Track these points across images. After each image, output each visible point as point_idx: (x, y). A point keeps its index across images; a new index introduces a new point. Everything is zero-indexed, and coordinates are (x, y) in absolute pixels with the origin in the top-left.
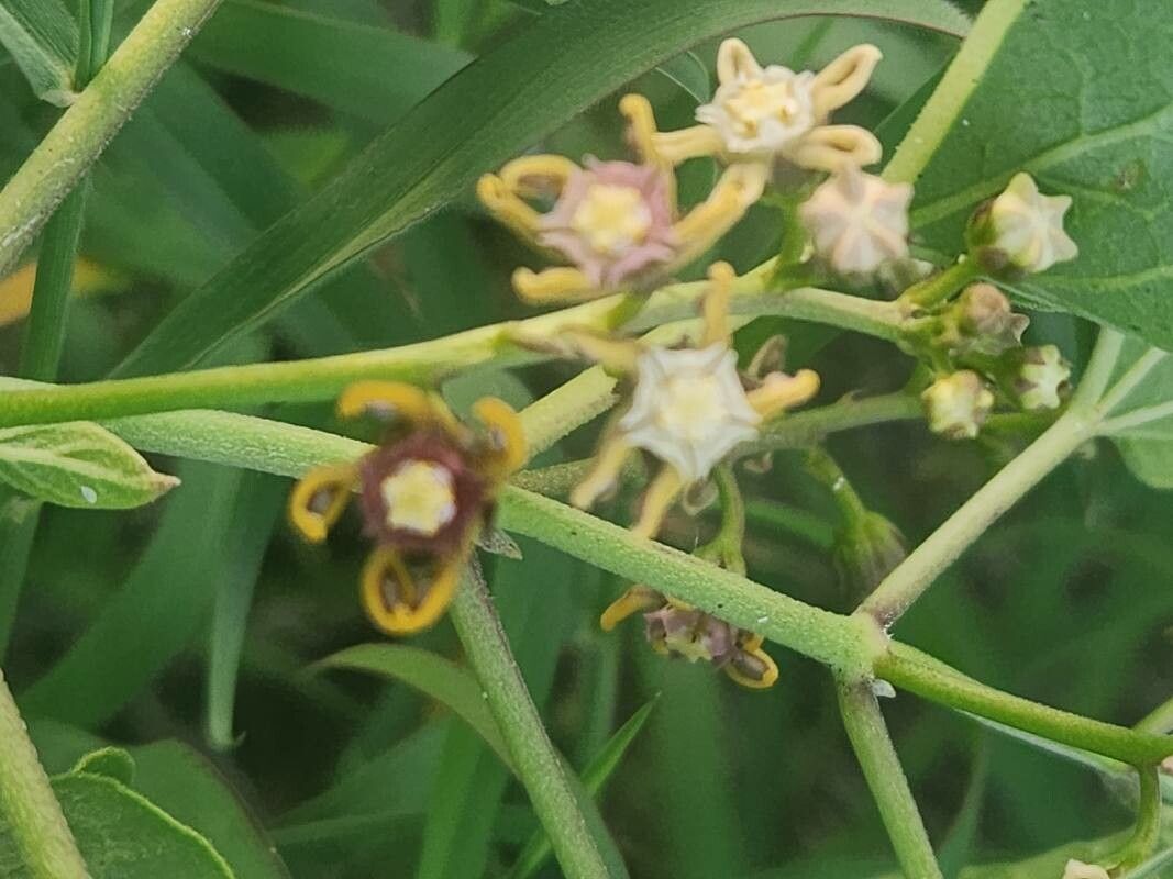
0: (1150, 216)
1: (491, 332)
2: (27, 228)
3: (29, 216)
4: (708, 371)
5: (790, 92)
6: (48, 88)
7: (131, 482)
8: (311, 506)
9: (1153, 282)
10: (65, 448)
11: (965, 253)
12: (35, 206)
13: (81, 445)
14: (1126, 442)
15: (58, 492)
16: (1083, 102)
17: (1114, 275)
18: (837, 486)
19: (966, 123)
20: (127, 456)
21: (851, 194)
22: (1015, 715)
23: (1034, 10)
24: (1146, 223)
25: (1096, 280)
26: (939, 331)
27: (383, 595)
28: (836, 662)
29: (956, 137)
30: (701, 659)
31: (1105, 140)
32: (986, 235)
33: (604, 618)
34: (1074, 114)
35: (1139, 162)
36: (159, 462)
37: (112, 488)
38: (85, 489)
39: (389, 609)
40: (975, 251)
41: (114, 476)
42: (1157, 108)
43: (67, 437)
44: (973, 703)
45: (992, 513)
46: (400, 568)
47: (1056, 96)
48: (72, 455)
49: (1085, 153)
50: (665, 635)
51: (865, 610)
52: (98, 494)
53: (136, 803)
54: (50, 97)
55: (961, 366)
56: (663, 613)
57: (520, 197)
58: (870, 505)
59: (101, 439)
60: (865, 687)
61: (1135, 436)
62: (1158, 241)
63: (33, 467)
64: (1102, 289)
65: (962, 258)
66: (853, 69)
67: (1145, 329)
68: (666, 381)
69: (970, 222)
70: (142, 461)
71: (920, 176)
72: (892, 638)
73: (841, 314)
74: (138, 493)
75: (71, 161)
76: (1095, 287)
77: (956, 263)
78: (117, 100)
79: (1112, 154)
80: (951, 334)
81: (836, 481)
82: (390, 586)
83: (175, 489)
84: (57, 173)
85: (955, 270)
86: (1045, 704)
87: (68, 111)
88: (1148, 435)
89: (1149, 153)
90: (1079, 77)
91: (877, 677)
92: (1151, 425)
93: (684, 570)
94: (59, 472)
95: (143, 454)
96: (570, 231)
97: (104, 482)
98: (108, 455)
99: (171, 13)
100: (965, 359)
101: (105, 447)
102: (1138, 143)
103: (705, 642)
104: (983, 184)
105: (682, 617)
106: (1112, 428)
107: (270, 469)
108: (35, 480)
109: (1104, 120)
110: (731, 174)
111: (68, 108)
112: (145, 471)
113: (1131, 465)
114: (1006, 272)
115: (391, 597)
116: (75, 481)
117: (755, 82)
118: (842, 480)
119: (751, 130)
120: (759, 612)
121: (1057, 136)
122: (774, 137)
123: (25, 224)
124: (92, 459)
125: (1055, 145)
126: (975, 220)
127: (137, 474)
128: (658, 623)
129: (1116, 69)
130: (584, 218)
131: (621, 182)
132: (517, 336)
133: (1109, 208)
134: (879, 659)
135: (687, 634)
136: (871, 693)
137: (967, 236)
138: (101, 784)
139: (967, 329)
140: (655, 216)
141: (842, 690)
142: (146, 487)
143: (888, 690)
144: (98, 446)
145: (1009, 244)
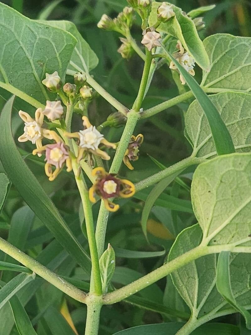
0: (47, 59)
1: (77, 181)
2: (61, 279)
3: (58, 279)
4: (84, 135)
5: (29, 126)
6: (32, 278)
7: (109, 253)
8: (113, 208)
9: (60, 58)
10: (104, 267)
11: (57, 93)
12: (56, 278)
13: (103, 264)
14: (90, 69)
15: (112, 268)
16: (27, 72)
17: (59, 66)
18: (102, 126)
19: (31, 95)
20: (105, 254)
21: (49, 111)
22: (144, 83)
23: (11, 83)
24: (49, 60)
25: (60, 69)
26: (72, 97)
27: (129, 194)
28: (137, 119)
29: (35, 97)
30: (138, 149)
31: (34, 68)
32: (54, 88)
33: (131, 169)
34: (29, 74)
35: (37, 62)
36: (106, 248)
37: (111, 257)
38: (112, 263)
39: (131, 192)
40: (57, 91)
41: (109, 257)
42: (28, 58)
43: (102, 267)
44: (143, 91)
45: (106, 92)
46: (123, 191)
47: (26, 78)
48: (105, 266)
49: (36, 72)
50: (134, 156)
51: (126, 115)
52: (112, 260)
53: (172, 250)
54: (34, 278)
55: (79, 92)
56: (129, 156)
57: (52, 173)
58: (106, 120)
59: (102, 260)
60: (141, 113)
61: (88, 67)
62: (52, 57)
63: (108, 273)
64: (61, 68)
65: (58, 94)
66: (23, 115)
67: (68, 59)
68: (86, 143)
69: (51, 92)
70: (105, 251)
71: (42, 103)
72: (131, 109)
73: (70, 116)
74: (112, 251)
75: (47, 272)
76: (61, 69)
77: (58, 95)
78: (34, 263)
79: (36, 67)
80: (73, 94)
81: (101, 127)
82: (127, 193)
83: (110, 244)
84: (49, 274)
85: (60, 95)
86: (142, 77)
87: (37, 273)
88: (88, 64)
89: (36, 60)
90: (22, 73)
91: (139, 111)
92: (86, 63)
93: (120, 149)
94: (109, 268)
95: (104, 251)
96: (59, 162)
97: (110, 259)
98: (104, 258)
99: (16, 255)
100: (77, 91)
101: (103, 259)
102: (34, 62)
103: (134, 148)
104: (43, 91)
105: (130, 152)
106: (87, 71)
107: (105, 230)
108: (110, 273)
109: (30, 69)
110: (46, 136)
111: (36, 274)
112: (107, 251)
113: (94, 67)
114: (61, 85)
115: (129, 192)
116: (110, 265)
117: (27, 133)
118: (101, 125)
119: (37, 133)
120: (128, 134)
121: (33, 78)
122: (38, 128)
123: (60, 279)
124: (106, 261)
125: (35, 78)
126: (51, 91)
127: (108, 252)
128: (131, 157)
129: (21, 67)
130: (56, 160)
131: (49, 154)
132: (78, 176)
133: (46, 67)
134: (135, 111)
135: (133, 152)
136: (142, 112)
137: (54, 92)
138: (169, 258)
139: (72, 91)
140: (55, 147)
141: (142, 118)
142: (110, 250)
143: (141, 110)
144: (103, 260)
145: (56, 84)
